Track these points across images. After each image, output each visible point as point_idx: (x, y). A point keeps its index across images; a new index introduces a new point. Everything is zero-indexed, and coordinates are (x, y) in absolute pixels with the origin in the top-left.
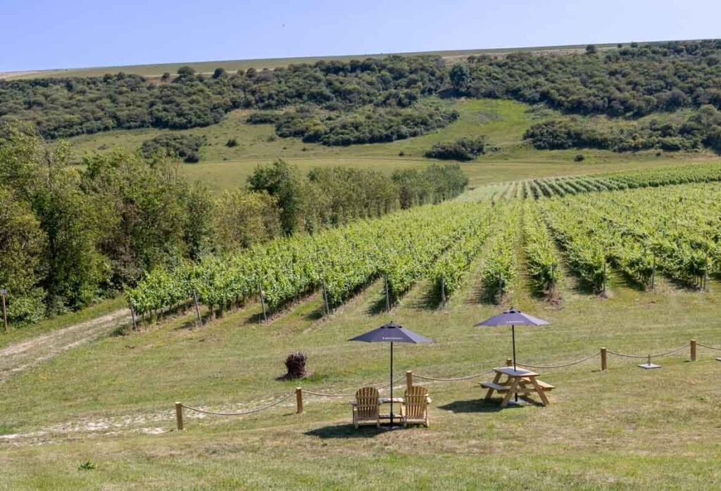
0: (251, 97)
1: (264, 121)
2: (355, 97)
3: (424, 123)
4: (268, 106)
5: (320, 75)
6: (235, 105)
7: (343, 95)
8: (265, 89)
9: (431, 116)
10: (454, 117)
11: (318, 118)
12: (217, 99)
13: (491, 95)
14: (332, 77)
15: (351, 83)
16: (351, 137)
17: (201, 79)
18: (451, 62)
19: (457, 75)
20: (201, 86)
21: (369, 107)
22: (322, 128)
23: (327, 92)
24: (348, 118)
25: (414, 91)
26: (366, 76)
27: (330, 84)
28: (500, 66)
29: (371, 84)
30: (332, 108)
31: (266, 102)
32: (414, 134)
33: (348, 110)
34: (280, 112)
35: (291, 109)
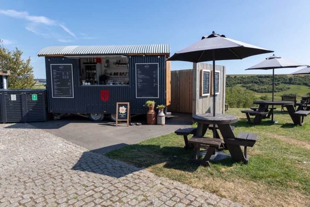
0: (242, 82)
1: (244, 87)
2: (265, 83)
3: (281, 89)
4: (245, 84)
5: (257, 78)
6: (238, 83)
7: (262, 82)
8: (245, 80)
9: (283, 88)
10: (289, 88)
11: (256, 87)
12: (234, 82)
13: (299, 84)
14: (260, 79)
15: (264, 80)
16: (263, 91)
17: (232, 78)
18: (289, 77)
19: (290, 79)
20: (232, 79)
21: (268, 85)
22: (257, 89)
23: (259, 82)
24: (263, 87)
25: (280, 82)
26: (268, 79)
27: (259, 80)
28: (302, 78)
29: (269, 80)
30: (259, 85)
31: (244, 83)
32: (279, 92)
33: (263, 85)
34: (248, 85)
35: (250, 85)
